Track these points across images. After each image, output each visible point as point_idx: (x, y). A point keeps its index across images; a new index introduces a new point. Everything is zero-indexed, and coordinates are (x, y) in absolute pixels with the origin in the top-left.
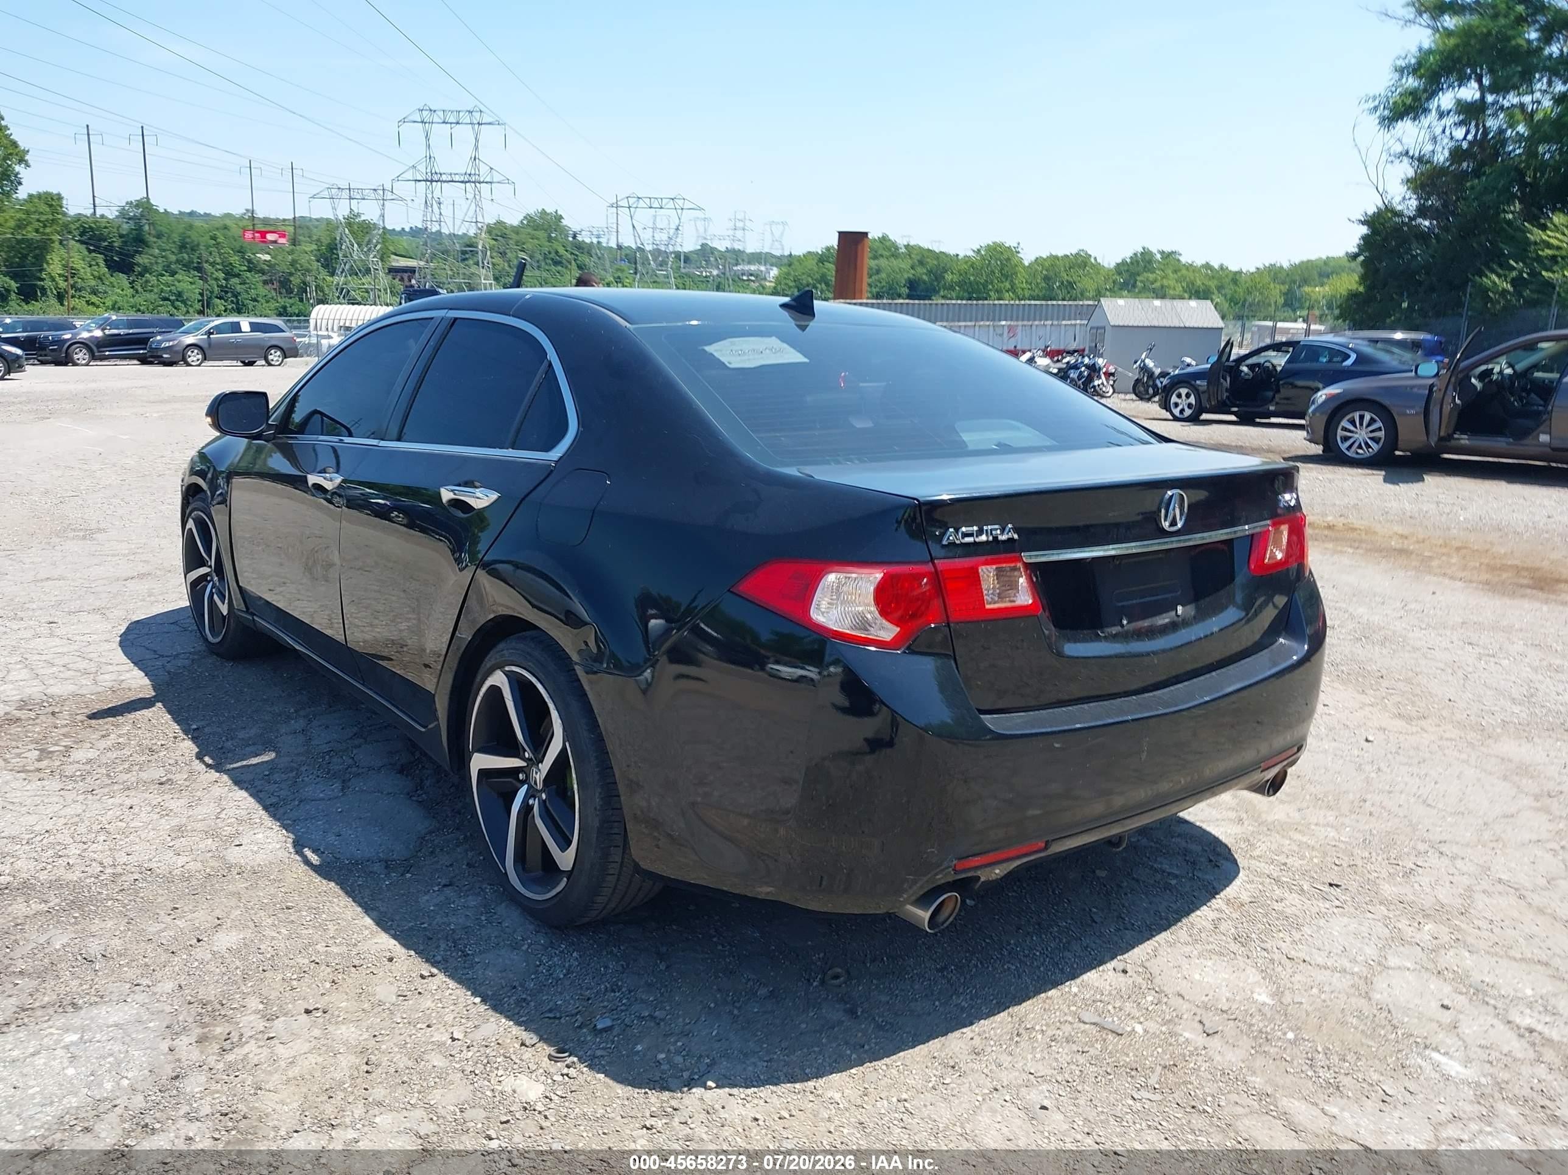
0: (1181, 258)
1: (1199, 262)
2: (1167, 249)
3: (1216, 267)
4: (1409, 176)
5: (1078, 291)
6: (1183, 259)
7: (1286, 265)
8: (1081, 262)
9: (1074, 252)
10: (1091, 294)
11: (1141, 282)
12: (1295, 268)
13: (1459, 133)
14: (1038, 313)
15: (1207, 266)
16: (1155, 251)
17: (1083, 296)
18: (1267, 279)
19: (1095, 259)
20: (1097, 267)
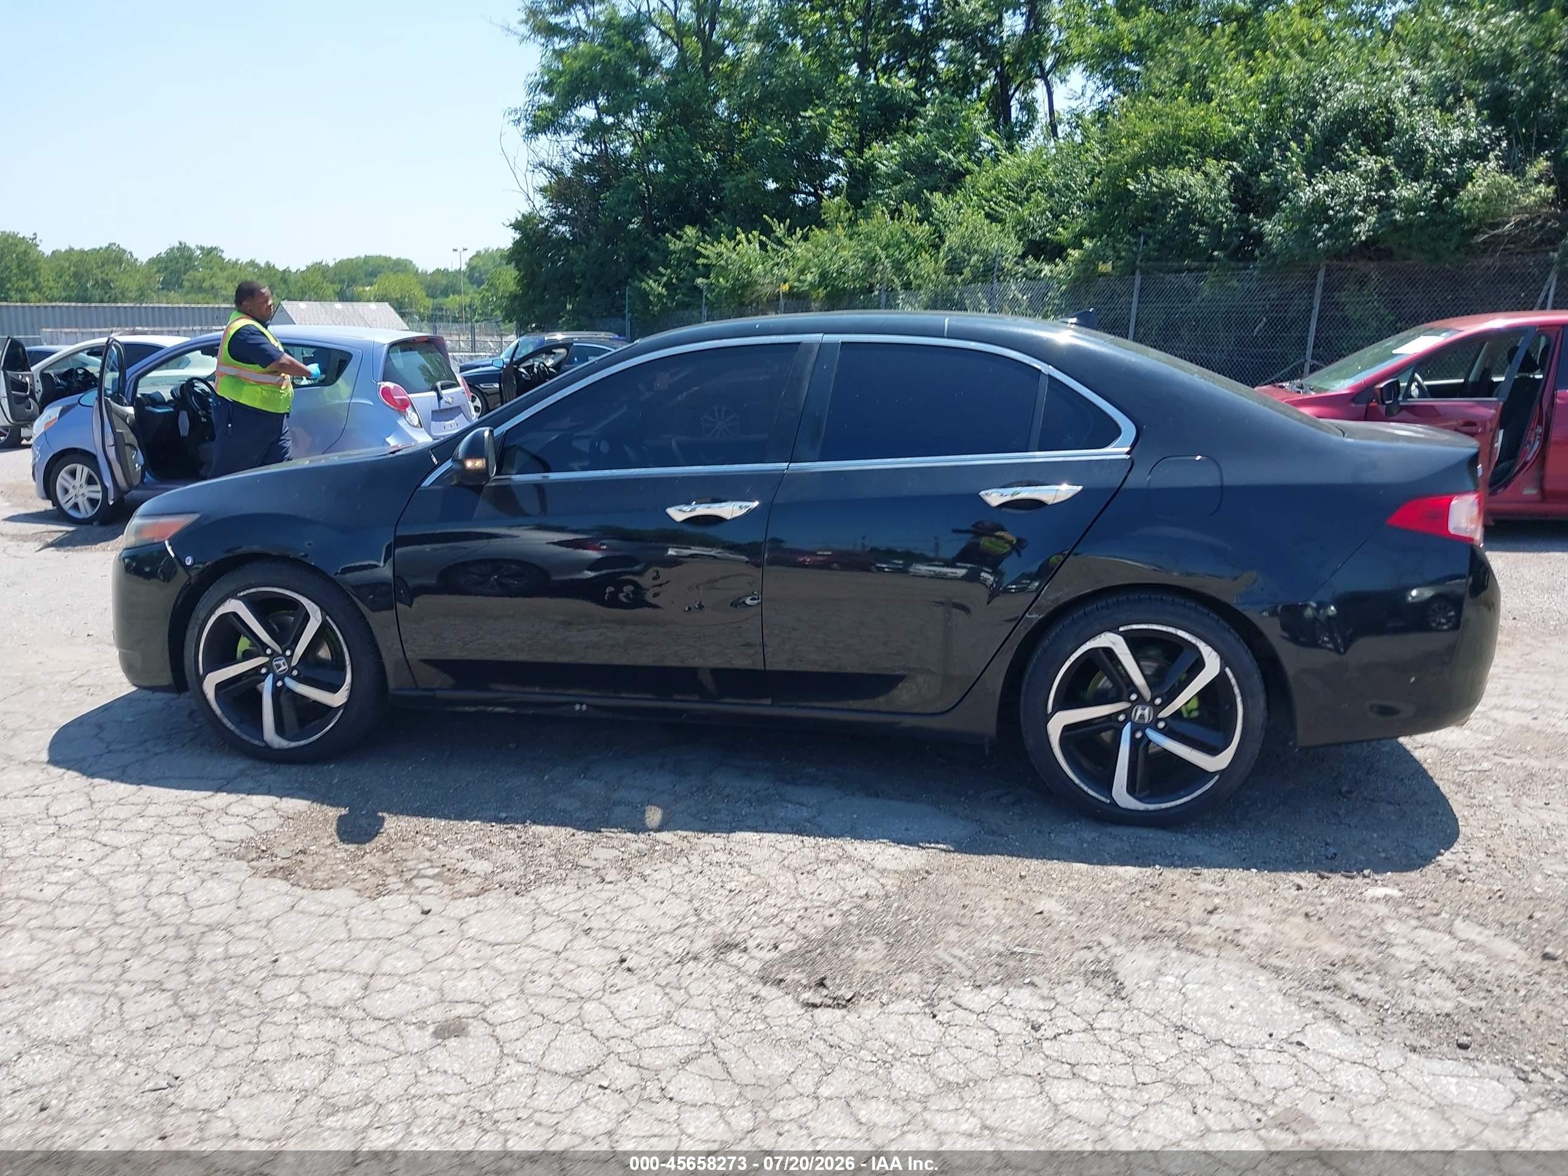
0: (224, 255)
1: (244, 259)
2: (207, 245)
3: (262, 265)
4: (541, 185)
5: (118, 291)
6: (227, 256)
7: (331, 264)
8: (114, 257)
9: (105, 245)
10: (133, 295)
11: (188, 280)
12: (341, 265)
13: (587, 149)
14: (170, 318)
15: (252, 264)
16: (193, 246)
17: (124, 298)
18: (319, 279)
19: (131, 253)
20: (133, 263)
